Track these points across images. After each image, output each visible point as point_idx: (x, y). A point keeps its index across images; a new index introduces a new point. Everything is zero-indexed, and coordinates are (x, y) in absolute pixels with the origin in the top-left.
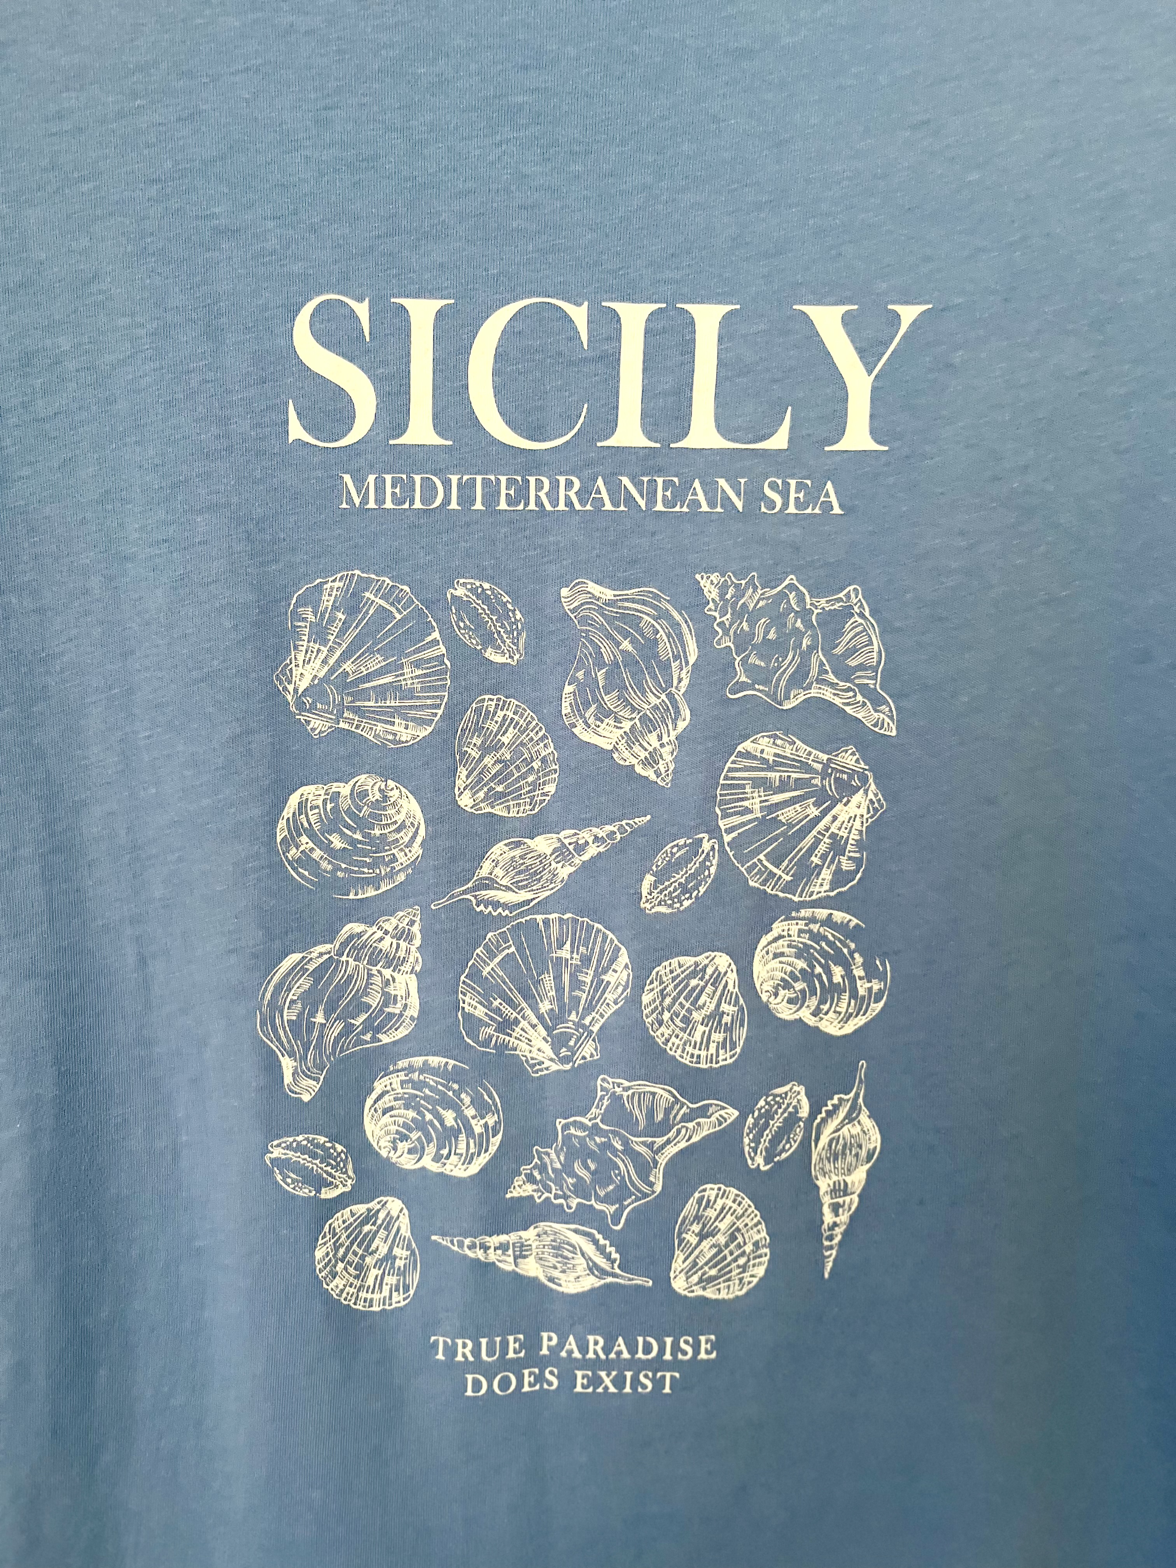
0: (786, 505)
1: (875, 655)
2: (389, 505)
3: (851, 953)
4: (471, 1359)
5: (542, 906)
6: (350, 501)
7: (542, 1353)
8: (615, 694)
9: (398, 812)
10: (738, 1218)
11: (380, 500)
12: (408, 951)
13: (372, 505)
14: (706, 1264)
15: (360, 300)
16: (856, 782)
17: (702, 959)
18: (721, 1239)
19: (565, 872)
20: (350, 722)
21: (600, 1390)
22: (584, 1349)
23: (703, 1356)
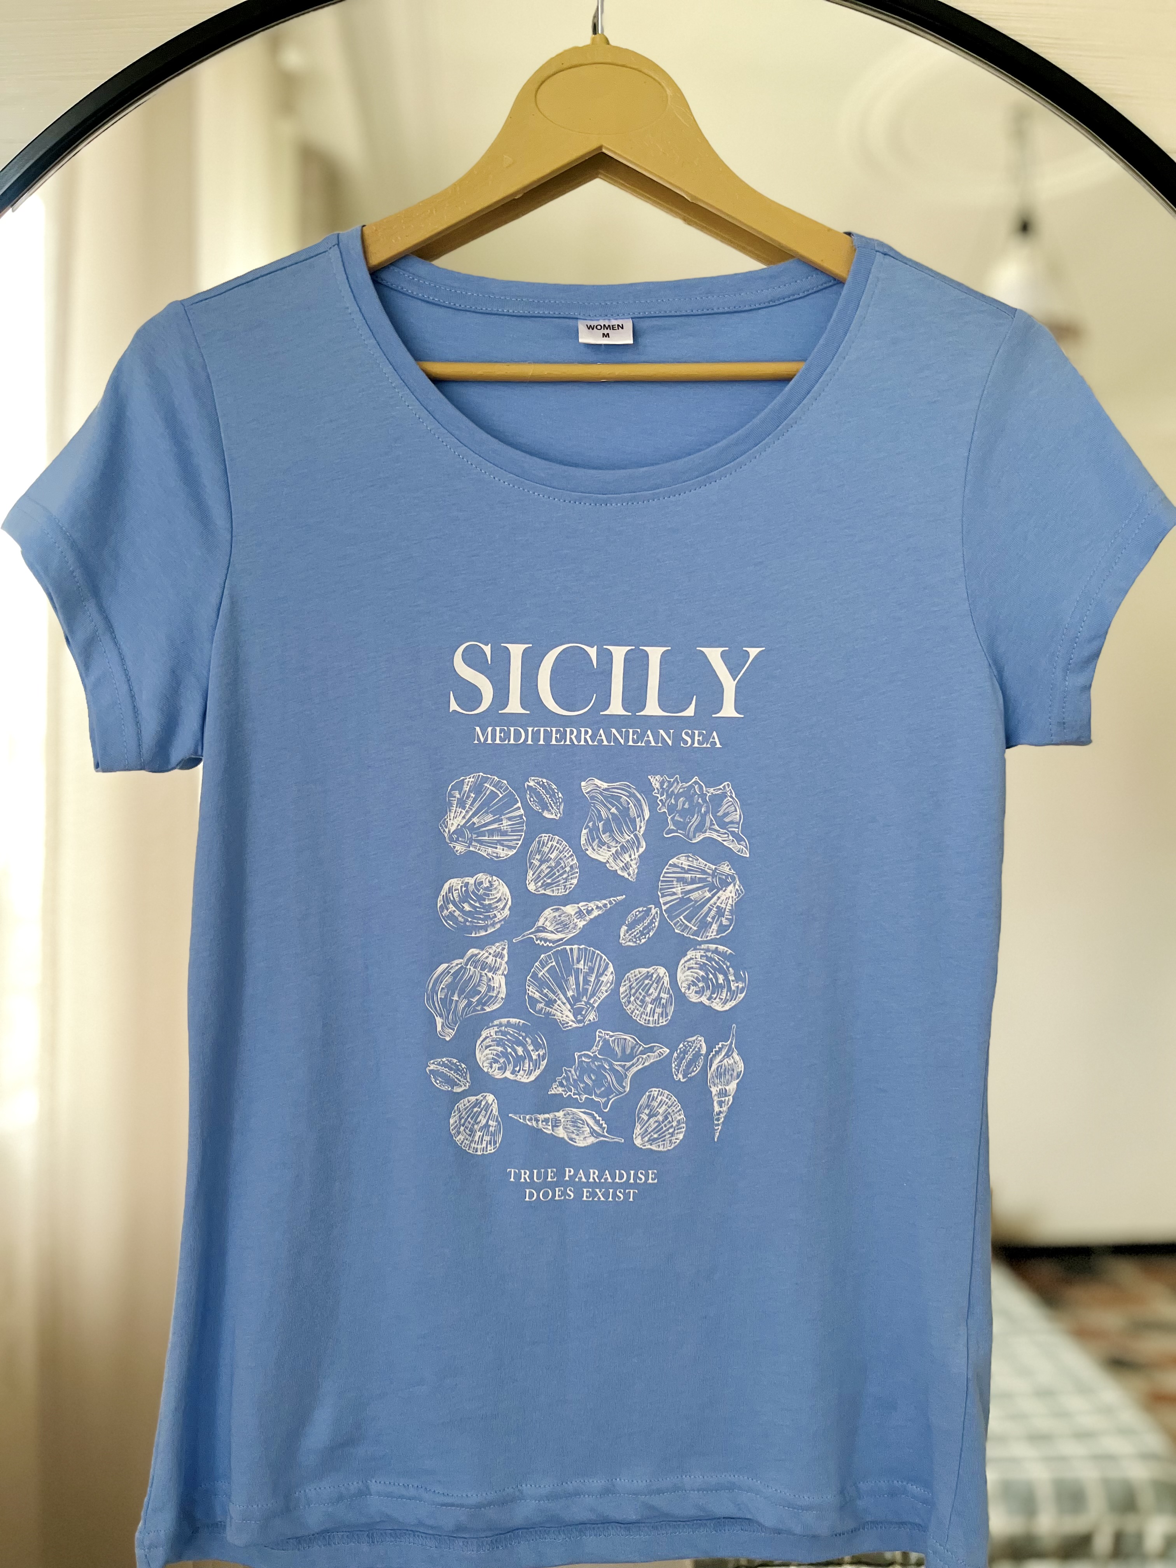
0: (693, 743)
1: (738, 816)
2: (498, 741)
3: (728, 968)
4: (528, 1180)
5: (570, 942)
6: (479, 740)
7: (565, 1179)
8: (608, 834)
9: (498, 892)
10: (669, 1107)
11: (494, 739)
12: (501, 964)
13: (489, 741)
14: (652, 1131)
15: (487, 645)
16: (729, 880)
17: (651, 970)
18: (661, 1118)
19: (581, 924)
20: (475, 847)
21: (596, 1199)
22: (587, 1176)
23: (650, 1181)
